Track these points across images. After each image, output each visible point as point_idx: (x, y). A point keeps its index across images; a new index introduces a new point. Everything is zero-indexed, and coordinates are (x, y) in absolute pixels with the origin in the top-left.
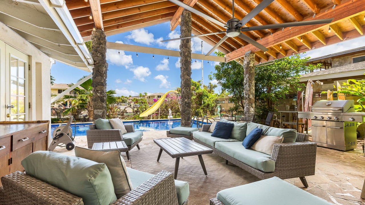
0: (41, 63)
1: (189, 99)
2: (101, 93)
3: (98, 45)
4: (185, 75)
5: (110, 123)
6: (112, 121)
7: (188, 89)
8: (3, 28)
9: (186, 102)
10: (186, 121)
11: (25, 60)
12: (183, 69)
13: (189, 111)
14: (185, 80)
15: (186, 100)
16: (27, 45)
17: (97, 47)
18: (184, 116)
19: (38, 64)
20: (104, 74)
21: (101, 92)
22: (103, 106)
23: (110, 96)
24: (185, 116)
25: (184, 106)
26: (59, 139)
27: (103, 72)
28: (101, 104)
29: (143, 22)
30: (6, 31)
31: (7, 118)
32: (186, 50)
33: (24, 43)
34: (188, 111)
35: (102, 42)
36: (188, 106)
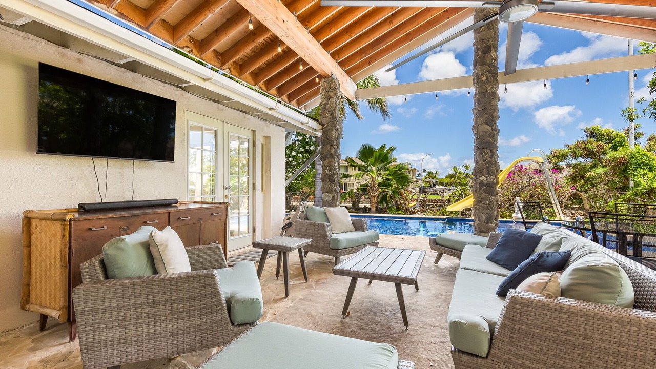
0: (270, 137)
1: (490, 175)
2: (330, 170)
3: (327, 101)
4: (479, 124)
5: (325, 213)
6: (329, 210)
7: (486, 154)
8: (218, 108)
9: (482, 183)
10: (483, 223)
11: (249, 135)
12: (475, 112)
13: (490, 202)
14: (480, 136)
15: (482, 178)
16: (249, 119)
17: (326, 104)
18: (477, 212)
19: (267, 138)
20: (335, 141)
21: (330, 168)
22: (332, 189)
23: (401, 174)
24: (479, 211)
25: (478, 190)
26: (289, 229)
27: (332, 138)
28: (331, 185)
29: (411, 40)
30: (222, 110)
31: (225, 199)
32: (483, 70)
33: (245, 118)
34: (487, 202)
35: (331, 94)
36: (486, 191)
